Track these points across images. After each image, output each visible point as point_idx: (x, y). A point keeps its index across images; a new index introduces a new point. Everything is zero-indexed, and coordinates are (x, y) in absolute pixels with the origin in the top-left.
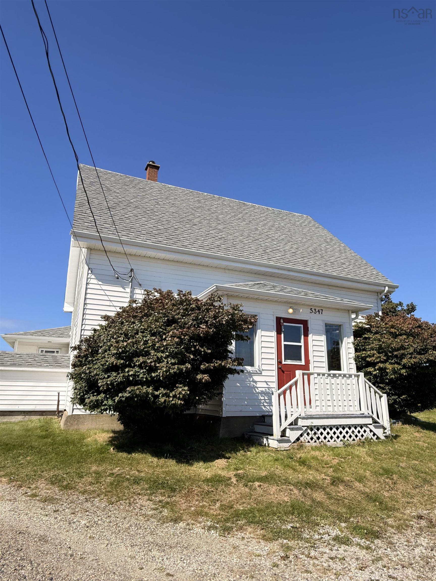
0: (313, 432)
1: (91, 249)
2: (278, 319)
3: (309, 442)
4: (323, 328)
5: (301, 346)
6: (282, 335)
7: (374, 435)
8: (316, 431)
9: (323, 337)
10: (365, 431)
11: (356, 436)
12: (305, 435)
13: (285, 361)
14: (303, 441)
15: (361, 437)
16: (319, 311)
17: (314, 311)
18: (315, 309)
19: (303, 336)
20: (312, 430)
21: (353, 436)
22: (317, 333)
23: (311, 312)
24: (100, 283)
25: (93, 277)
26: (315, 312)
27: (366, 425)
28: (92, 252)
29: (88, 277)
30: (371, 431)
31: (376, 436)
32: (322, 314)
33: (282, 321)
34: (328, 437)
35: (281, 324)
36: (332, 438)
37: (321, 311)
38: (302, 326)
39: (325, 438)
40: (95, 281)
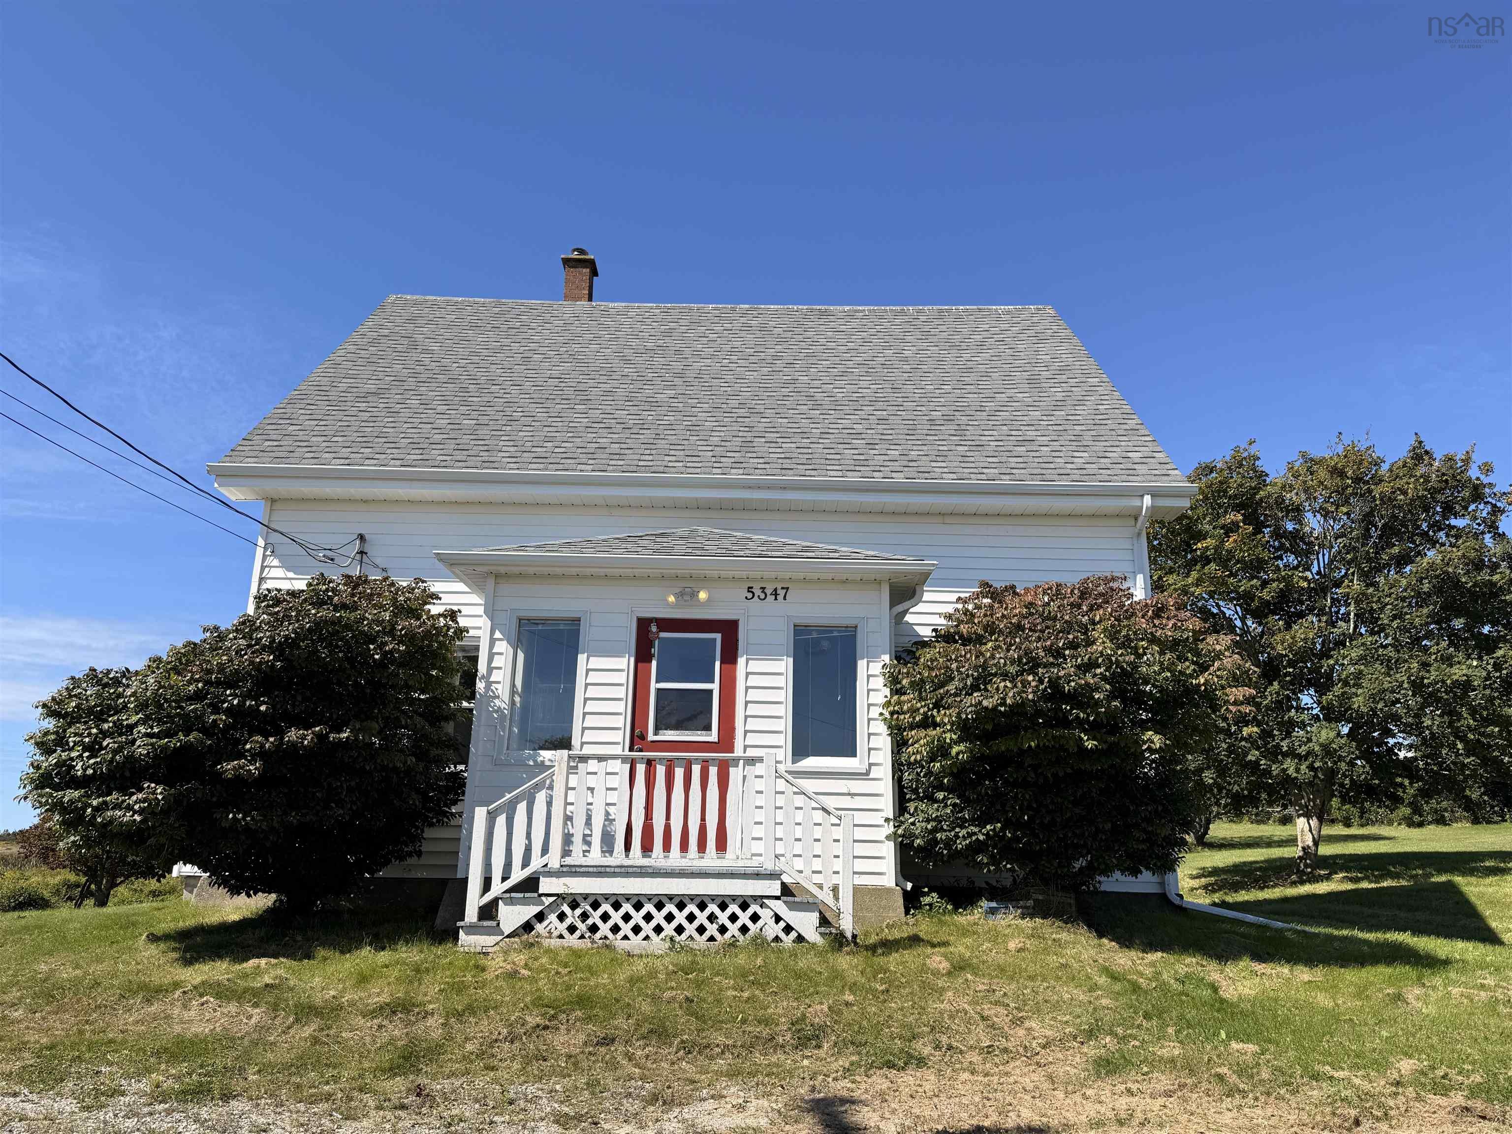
0: (578, 912)
1: (273, 501)
2: (643, 624)
3: (561, 937)
4: (785, 637)
5: (710, 692)
6: (654, 663)
7: (788, 929)
8: (588, 908)
9: (783, 663)
10: (755, 918)
11: (723, 930)
12: (553, 918)
13: (656, 734)
14: (544, 933)
15: (737, 933)
16: (775, 594)
17: (758, 592)
18: (763, 589)
19: (718, 664)
20: (574, 906)
21: (712, 929)
22: (767, 652)
23: (750, 595)
24: (291, 575)
25: (276, 562)
26: (762, 596)
27: (760, 899)
28: (277, 506)
29: (265, 564)
30: (778, 919)
31: (793, 935)
32: (785, 598)
33: (654, 629)
34: (626, 929)
35: (650, 636)
36: (637, 930)
37: (782, 593)
38: (718, 636)
39: (615, 929)
40: (280, 573)
